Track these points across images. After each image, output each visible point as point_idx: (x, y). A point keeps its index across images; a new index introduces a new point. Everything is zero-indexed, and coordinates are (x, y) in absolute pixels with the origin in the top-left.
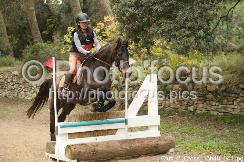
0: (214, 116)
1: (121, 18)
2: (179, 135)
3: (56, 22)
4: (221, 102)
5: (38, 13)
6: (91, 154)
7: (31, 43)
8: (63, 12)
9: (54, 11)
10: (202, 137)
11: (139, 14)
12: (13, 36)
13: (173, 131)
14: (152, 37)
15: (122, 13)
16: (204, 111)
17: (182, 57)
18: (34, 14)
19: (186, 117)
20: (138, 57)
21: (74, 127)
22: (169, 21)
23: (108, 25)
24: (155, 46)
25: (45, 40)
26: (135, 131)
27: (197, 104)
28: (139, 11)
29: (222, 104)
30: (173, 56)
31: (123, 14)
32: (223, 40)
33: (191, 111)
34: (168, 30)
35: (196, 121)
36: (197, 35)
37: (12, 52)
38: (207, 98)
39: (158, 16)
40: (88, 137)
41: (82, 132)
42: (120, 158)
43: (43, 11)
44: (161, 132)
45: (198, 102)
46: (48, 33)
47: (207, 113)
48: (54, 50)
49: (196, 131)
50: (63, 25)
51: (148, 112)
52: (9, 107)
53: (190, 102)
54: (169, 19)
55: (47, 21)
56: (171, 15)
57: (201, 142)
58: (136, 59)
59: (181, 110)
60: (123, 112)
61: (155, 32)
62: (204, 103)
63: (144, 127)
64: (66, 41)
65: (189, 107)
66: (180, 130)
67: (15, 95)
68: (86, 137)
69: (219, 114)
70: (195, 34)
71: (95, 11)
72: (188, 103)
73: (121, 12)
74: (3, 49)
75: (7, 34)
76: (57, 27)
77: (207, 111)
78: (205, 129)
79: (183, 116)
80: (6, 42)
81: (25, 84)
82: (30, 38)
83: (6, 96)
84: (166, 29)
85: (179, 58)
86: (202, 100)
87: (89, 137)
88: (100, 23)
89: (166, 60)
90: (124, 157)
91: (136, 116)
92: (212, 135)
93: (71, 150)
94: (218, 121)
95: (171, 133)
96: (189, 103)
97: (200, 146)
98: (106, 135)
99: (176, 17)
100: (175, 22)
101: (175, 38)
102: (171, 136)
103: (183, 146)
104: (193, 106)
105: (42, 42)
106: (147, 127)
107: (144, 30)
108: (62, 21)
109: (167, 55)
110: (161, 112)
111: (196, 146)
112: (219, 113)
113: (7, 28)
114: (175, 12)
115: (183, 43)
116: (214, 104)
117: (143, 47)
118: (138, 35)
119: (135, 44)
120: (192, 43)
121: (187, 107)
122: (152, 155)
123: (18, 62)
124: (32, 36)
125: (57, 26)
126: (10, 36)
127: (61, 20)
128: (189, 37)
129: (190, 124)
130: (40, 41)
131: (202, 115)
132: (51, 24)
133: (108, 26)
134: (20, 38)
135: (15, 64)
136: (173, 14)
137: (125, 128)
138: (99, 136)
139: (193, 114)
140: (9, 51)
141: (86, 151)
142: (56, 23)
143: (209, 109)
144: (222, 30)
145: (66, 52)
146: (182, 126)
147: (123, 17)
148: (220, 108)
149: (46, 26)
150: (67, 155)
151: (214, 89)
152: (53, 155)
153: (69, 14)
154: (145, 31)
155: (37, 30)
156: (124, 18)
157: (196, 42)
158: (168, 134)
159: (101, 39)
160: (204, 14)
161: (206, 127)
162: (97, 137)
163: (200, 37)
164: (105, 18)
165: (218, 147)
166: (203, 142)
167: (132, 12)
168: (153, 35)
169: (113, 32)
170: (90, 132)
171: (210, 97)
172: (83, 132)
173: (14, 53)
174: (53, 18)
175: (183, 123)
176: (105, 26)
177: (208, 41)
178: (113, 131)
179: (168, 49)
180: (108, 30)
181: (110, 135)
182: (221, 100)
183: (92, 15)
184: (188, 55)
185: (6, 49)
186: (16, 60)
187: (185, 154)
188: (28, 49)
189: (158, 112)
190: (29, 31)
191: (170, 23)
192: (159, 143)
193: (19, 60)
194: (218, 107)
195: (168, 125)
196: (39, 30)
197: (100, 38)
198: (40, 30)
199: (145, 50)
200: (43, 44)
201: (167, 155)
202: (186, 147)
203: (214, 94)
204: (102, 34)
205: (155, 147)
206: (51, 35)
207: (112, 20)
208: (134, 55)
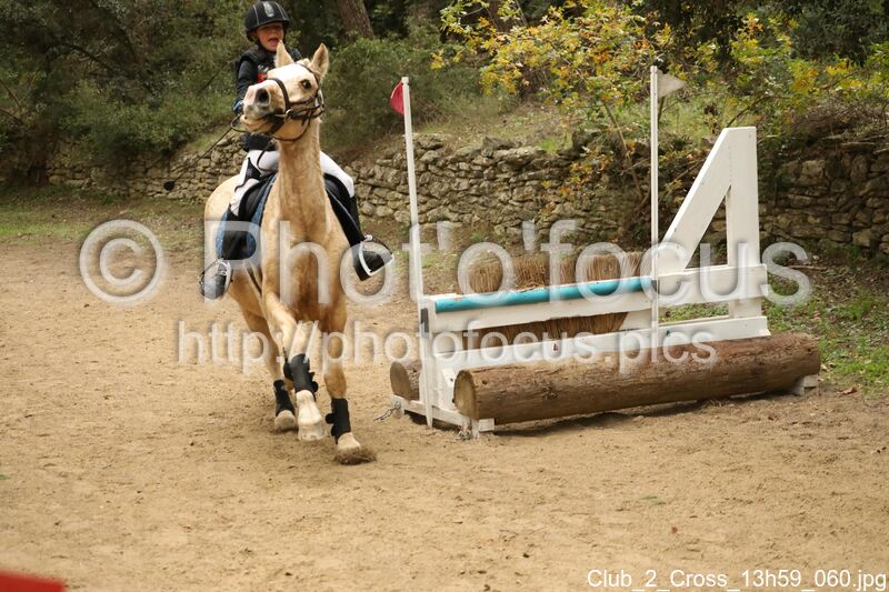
2: (828, 327)
6: (541, 401)
7: (337, 42)
13: (806, 314)
17: (831, 69)
19: (848, 269)
27: (881, 223)
33: (863, 247)
35: (883, 279)
45: (887, 218)
49: (885, 313)
53: (858, 215)
59: (830, 246)
64: (447, 28)
65: (855, 236)
66: (829, 310)
72: (851, 222)
79: (838, 265)
82: (337, 29)
85: (821, 73)
89: (778, 81)
90: (648, 407)
93: (473, 387)
95: (798, 321)
96: (855, 219)
103: (845, 367)
104: (868, 230)
105: (371, 39)
120: (875, 15)
121: (849, 235)
122: (741, 401)
129: (863, 292)
134: (306, 30)
137: (650, 310)
139: (871, 256)
141: (524, 390)
145: (448, 63)
146: (836, 298)
155: (356, 1)
158: (789, 324)
175: (836, 286)
178: (611, 321)
181: (600, 333)
187: (856, 395)
190: (332, 8)
192: (768, 358)
196: (361, 1)
200: (375, 44)
201: (795, 399)
202: (855, 370)
205: (754, 372)
206: (400, 18)
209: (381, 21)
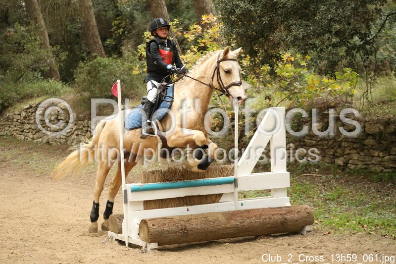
0: (376, 173)
1: (228, 17)
2: (320, 203)
3: (126, 25)
4: (387, 151)
5: (98, 12)
6: (180, 235)
7: (86, 58)
8: (137, 10)
9: (124, 7)
10: (356, 207)
11: (256, 10)
12: (59, 47)
13: (311, 197)
14: (278, 47)
15: (230, 9)
16: (360, 165)
17: (325, 80)
18: (92, 11)
19: (332, 176)
20: (255, 80)
21: (152, 191)
22: (303, 22)
23: (208, 29)
24: (283, 61)
25: (109, 54)
26: (251, 197)
27: (349, 154)
28: (255, 6)
29: (390, 155)
30: (311, 77)
31: (231, 11)
32: (392, 52)
33: (339, 166)
34: (303, 37)
35: (348, 181)
36: (349, 45)
37: (58, 73)
38: (365, 145)
39: (287, 14)
40: (175, 207)
41: (165, 199)
42: (225, 240)
43: (106, 8)
44: (293, 199)
45: (351, 151)
46: (114, 43)
47: (366, 169)
48: (124, 69)
49: (348, 197)
50: (136, 30)
51: (270, 167)
52: (52, 160)
53: (338, 150)
54: (304, 18)
55: (113, 24)
56: (307, 12)
57: (355, 214)
58: (253, 83)
59: (324, 165)
60: (229, 167)
61: (282, 40)
62: (360, 153)
63: (265, 190)
64: (141, 54)
65: (336, 160)
66: (322, 195)
67: (63, 141)
68: (172, 207)
69: (385, 170)
70: (346, 42)
71: (188, 8)
72: (334, 153)
73: (228, 8)
74: (44, 68)
75: (50, 45)
76: (128, 34)
77: (365, 166)
78: (362, 195)
79: (327, 174)
80: (48, 57)
81: (78, 124)
82: (86, 51)
83: (48, 143)
84: (300, 34)
85: (321, 82)
86: (358, 148)
87: (177, 206)
88: (195, 26)
89: (300, 85)
90: (231, 239)
91: (252, 172)
92: (373, 205)
93: (148, 227)
94: (383, 182)
95: (307, 201)
96: (336, 152)
97: (354, 222)
98: (203, 204)
99: (315, 15)
100: (314, 23)
101: (315, 49)
102: (307, 206)
103: (326, 222)
104: (342, 158)
105: (104, 58)
106: (270, 191)
107: (265, 36)
108: (137, 23)
109: (302, 77)
110: (292, 167)
111: (348, 221)
112: (385, 168)
113: (49, 35)
114: (315, 6)
115: (326, 56)
116: (376, 154)
117: (263, 64)
118: (255, 45)
119: (250, 59)
120: (341, 56)
121: (333, 160)
122: (276, 237)
123: (67, 89)
124: (89, 48)
125: (129, 31)
126: (55, 48)
127: (134, 22)
128: (337, 46)
129: (338, 187)
130: (101, 56)
131: (358, 172)
132: (119, 28)
133: (208, 31)
134: (71, 51)
135: (62, 92)
136: (311, 10)
137: (234, 192)
138: (192, 205)
139: (343, 170)
140: (53, 72)
141: (172, 229)
142: (127, 27)
143: (369, 163)
144: (390, 36)
145: (141, 72)
146: (326, 190)
147: (230, 15)
148: (386, 162)
149: (111, 31)
150: (142, 235)
151: (377, 130)
152: (119, 235)
153: (148, 13)
154: (267, 39)
155: (97, 38)
156: (233, 18)
157: (347, 55)
158: (302, 202)
159: (197, 51)
160: (361, 10)
161: (363, 191)
162: (189, 207)
163: (354, 47)
164: (204, 18)
165: (383, 224)
166: (359, 214)
167: (246, 8)
168: (279, 44)
169: (215, 40)
170: (178, 198)
171: (371, 143)
172: (167, 199)
173: (60, 74)
174: (122, 19)
175: (326, 184)
176: (203, 31)
177: (367, 53)
178: (215, 198)
179: (303, 67)
180: (207, 36)
181: (210, 203)
182: (388, 149)
183: (184, 13)
184: (335, 76)
185: (49, 68)
186: (65, 86)
187: (330, 235)
188: (83, 68)
189: (287, 167)
190: (84, 40)
191: (307, 25)
192: (289, 216)
193: (69, 85)
194: (384, 159)
195: (302, 188)
196: (99, 38)
197: (195, 50)
198: (101, 39)
199: (266, 68)
200: (106, 60)
201: (302, 236)
202: (331, 223)
203: (377, 139)
204: (199, 43)
205: (282, 223)
206: (119, 46)
207: (215, 20)
208: (249, 77)
209: (109, 47)
